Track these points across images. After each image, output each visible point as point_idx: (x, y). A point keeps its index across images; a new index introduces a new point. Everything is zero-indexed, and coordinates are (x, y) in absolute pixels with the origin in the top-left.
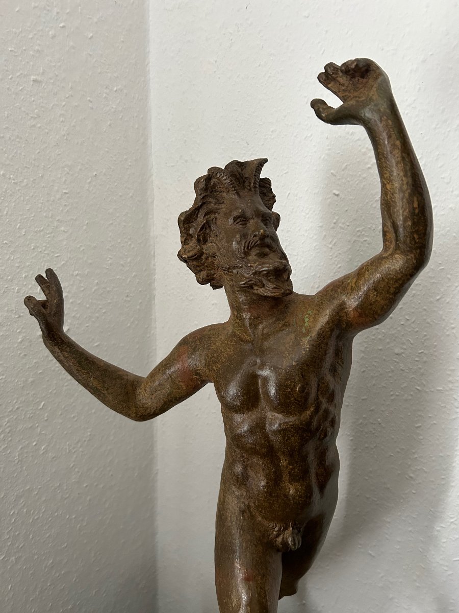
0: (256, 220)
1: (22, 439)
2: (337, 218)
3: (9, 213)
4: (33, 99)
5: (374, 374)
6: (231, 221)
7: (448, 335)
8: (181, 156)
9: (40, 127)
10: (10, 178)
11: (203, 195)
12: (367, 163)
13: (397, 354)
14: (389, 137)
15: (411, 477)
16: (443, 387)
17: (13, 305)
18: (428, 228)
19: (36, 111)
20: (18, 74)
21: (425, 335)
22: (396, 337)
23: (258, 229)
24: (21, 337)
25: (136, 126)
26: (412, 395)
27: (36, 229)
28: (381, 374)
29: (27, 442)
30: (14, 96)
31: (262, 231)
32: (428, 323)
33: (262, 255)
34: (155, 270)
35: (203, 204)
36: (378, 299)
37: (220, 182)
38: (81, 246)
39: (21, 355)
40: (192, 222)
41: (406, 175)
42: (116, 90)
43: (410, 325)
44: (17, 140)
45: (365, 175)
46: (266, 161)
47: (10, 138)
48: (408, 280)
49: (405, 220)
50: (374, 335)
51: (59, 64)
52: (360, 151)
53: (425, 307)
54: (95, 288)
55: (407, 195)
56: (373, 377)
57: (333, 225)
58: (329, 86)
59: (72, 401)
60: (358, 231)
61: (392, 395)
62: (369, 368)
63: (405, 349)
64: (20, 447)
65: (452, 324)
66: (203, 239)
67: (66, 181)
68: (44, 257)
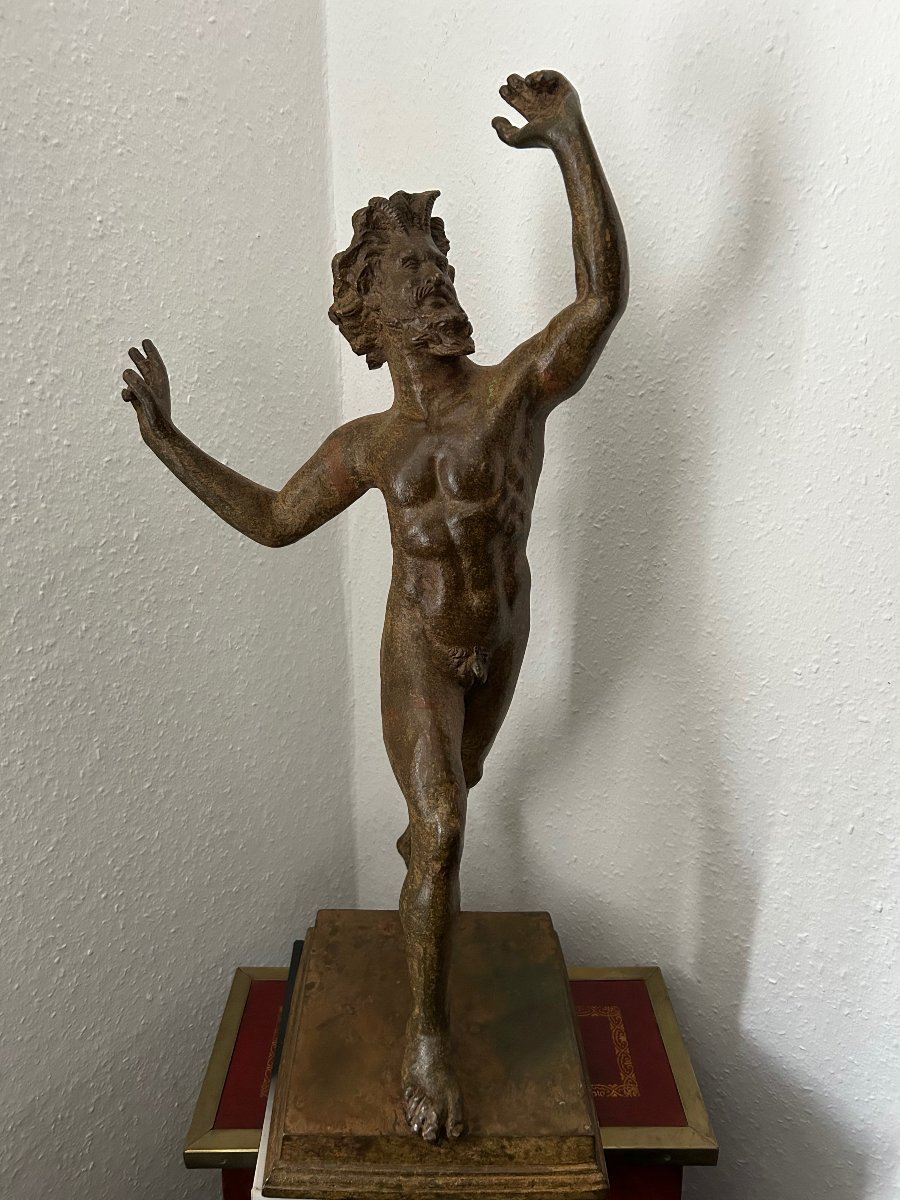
0: (429, 263)
4: (177, 124)
6: (398, 262)
9: (187, 165)
10: (151, 235)
11: (362, 233)
14: (579, 160)
15: (711, 633)
18: (623, 266)
23: (432, 273)
31: (437, 275)
33: (438, 306)
35: (364, 242)
36: (572, 355)
37: (384, 217)
40: (350, 266)
41: (597, 205)
42: (283, 113)
46: (438, 194)
48: (604, 329)
49: (597, 257)
55: (598, 227)
58: (513, 102)
66: (364, 288)
67: (220, 243)
68: (194, 352)
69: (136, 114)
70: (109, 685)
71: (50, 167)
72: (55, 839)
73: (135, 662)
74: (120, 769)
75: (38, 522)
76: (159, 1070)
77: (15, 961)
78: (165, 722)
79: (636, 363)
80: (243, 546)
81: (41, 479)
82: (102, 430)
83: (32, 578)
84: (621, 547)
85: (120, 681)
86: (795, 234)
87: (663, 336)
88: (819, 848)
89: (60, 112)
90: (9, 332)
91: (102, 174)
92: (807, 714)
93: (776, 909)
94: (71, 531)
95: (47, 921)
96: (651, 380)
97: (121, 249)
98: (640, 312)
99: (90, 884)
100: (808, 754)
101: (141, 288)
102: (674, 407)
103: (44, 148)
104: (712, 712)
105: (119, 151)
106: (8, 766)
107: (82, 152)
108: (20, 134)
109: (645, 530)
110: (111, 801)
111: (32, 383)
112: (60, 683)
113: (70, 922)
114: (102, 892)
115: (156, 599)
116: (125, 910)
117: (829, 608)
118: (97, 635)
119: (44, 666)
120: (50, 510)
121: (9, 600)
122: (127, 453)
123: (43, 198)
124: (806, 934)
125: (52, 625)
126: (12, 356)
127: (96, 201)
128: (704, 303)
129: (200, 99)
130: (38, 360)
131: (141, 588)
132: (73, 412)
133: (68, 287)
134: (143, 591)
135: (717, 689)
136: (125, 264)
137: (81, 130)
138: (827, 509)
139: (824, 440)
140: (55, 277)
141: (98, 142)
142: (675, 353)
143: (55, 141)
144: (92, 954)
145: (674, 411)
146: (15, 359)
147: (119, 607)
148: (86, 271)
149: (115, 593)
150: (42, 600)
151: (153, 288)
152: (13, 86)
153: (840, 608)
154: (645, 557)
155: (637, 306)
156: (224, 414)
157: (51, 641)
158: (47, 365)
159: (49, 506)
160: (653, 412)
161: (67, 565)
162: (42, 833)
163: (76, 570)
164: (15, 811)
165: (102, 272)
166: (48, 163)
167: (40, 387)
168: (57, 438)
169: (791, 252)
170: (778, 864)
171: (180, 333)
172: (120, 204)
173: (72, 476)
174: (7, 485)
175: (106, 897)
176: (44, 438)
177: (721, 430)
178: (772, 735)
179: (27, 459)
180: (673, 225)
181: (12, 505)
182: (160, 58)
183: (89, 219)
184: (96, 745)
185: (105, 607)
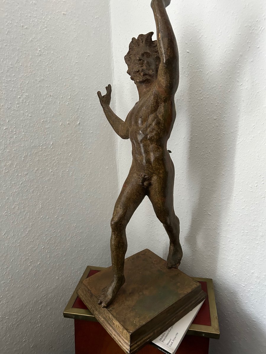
1: (63, 167)
2: (189, 62)
3: (55, 69)
4: (63, 22)
5: (207, 130)
7: (234, 107)
8: (125, 46)
9: (66, 34)
10: (55, 55)
12: (199, 36)
13: (215, 119)
15: (223, 174)
16: (233, 130)
17: (58, 109)
19: (64, 27)
20: (57, 11)
21: (225, 108)
22: (214, 112)
24: (61, 123)
25: (106, 34)
26: (221, 137)
27: (66, 77)
28: (209, 130)
29: (64, 169)
30: (56, 21)
32: (226, 103)
34: (115, 101)
38: (84, 86)
39: (61, 131)
42: (96, 18)
43: (219, 105)
44: (58, 39)
45: (199, 42)
47: (55, 38)
50: (206, 113)
51: (73, 7)
52: (196, 31)
53: (224, 96)
54: (90, 106)
56: (206, 132)
57: (187, 66)
59: (82, 155)
60: (197, 67)
61: (214, 139)
62: (204, 128)
63: (218, 116)
64: (62, 171)
65: (235, 101)
67: (76, 57)
68: (69, 90)
69: (50, 19)
70: (44, 187)
71: (24, 34)
72: (28, 230)
73: (52, 180)
74: (48, 211)
75: (22, 138)
76: (61, 299)
77: (17, 264)
78: (61, 198)
79: (200, 89)
80: (85, 148)
81: (23, 126)
82: (41, 112)
83: (20, 154)
84: (196, 148)
85: (47, 185)
86: (249, 44)
87: (208, 80)
88: (258, 243)
89: (27, 19)
90: (13, 83)
91: (40, 36)
92: (254, 200)
93: (245, 262)
94: (32, 141)
95: (26, 253)
96: (205, 94)
97: (46, 59)
98: (201, 73)
99: (39, 244)
100: (254, 213)
101: (52, 70)
102: (212, 102)
103: (23, 29)
104: (224, 199)
105: (45, 30)
106: (14, 208)
107: (34, 30)
108: (15, 25)
109: (204, 142)
110: (45, 220)
111: (20, 98)
112: (29, 185)
113: (33, 254)
114: (42, 246)
115: (58, 162)
116: (50, 252)
117: (260, 166)
118: (40, 172)
119: (24, 180)
120: (25, 135)
121: (14, 160)
122: (49, 119)
123: (22, 44)
124: (254, 271)
125: (26, 168)
126: (14, 90)
127: (38, 44)
128: (220, 69)
129: (70, 14)
130: (22, 91)
131: (53, 159)
132: (32, 106)
133: (30, 70)
134: (54, 160)
135: (226, 192)
136: (47, 63)
137: (33, 24)
138: (260, 133)
139: (259, 111)
140: (26, 67)
141: (39, 27)
142: (212, 85)
143: (26, 27)
144: (40, 264)
145: (212, 103)
146: (14, 91)
147: (47, 164)
148: (35, 65)
149: (45, 160)
150: (23, 161)
151: (56, 70)
152: (13, 11)
153: (264, 166)
154: (203, 151)
155: (200, 71)
156: (78, 108)
157: (27, 173)
158: (24, 92)
159: (25, 134)
160: (205, 104)
161: (31, 151)
162: (24, 228)
163: (33, 153)
164: (16, 221)
165: (40, 66)
166: (24, 33)
167: (22, 99)
168: (27, 114)
169: (248, 50)
170: (245, 248)
171: (64, 84)
172: (45, 46)
173: (32, 125)
174: (12, 127)
175: (43, 248)
176: (23, 114)
177: (226, 109)
178: (243, 207)
179: (18, 120)
180: (211, 44)
181: (14, 133)
182: (57, 2)
183: (36, 50)
184: (40, 204)
185: (42, 164)
